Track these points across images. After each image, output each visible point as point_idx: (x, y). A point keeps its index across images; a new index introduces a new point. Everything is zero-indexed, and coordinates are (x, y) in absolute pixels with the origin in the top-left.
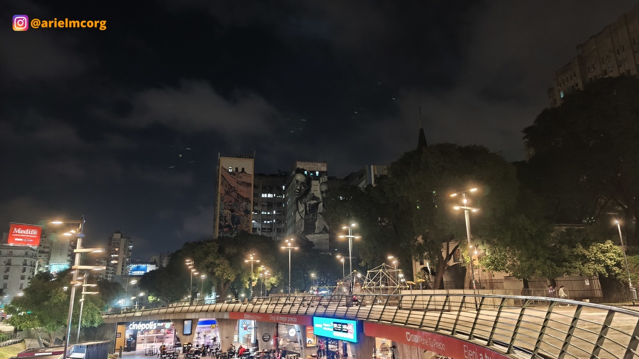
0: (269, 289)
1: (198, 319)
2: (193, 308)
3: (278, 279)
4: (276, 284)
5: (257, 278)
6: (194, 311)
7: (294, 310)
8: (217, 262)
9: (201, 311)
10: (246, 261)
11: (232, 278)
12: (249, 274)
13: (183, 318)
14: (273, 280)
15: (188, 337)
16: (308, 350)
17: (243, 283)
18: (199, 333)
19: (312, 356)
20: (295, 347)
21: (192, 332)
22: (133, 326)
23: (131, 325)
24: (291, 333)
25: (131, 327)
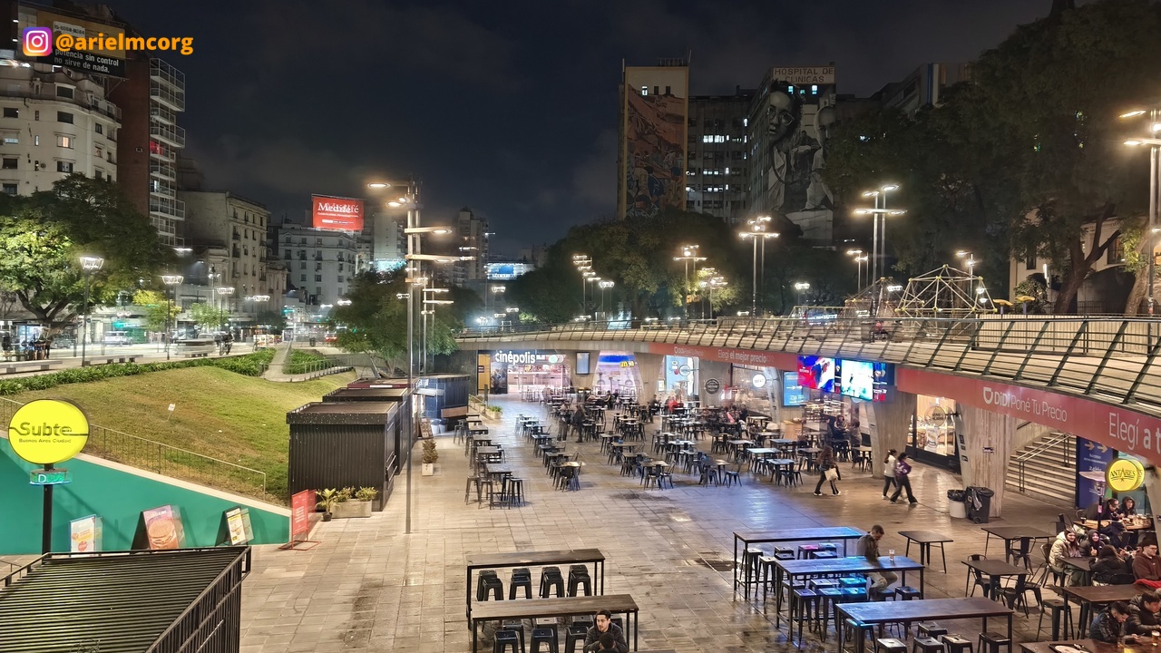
0: (716, 309)
1: (599, 352)
2: (587, 334)
4: (729, 300)
6: (592, 339)
7: (763, 343)
8: (626, 260)
9: (602, 339)
10: (676, 259)
11: (653, 289)
12: (680, 283)
13: (574, 348)
15: (585, 379)
16: (786, 412)
17: (672, 297)
18: (601, 374)
19: (793, 421)
20: (764, 405)
21: (591, 372)
22: (501, 357)
23: (497, 354)
24: (756, 381)
25: (498, 358)
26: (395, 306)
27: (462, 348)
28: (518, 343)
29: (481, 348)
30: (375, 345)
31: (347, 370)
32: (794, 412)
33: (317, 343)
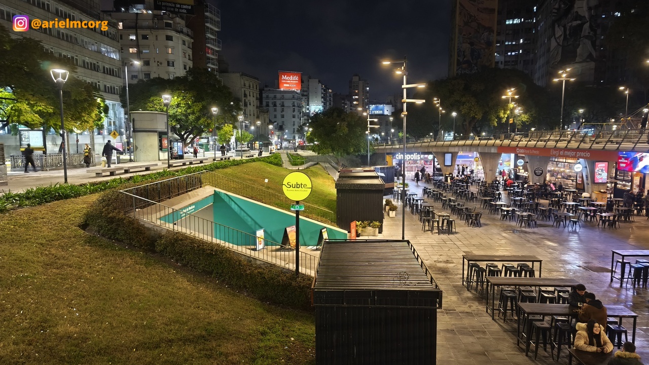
1: (458, 153)
3: (531, 116)
4: (527, 122)
10: (504, 97)
14: (525, 118)
15: (449, 168)
16: (596, 187)
21: (453, 164)
22: (399, 156)
23: (397, 155)
25: (398, 157)
27: (377, 151)
28: (410, 148)
29: (388, 151)
33: (298, 150)
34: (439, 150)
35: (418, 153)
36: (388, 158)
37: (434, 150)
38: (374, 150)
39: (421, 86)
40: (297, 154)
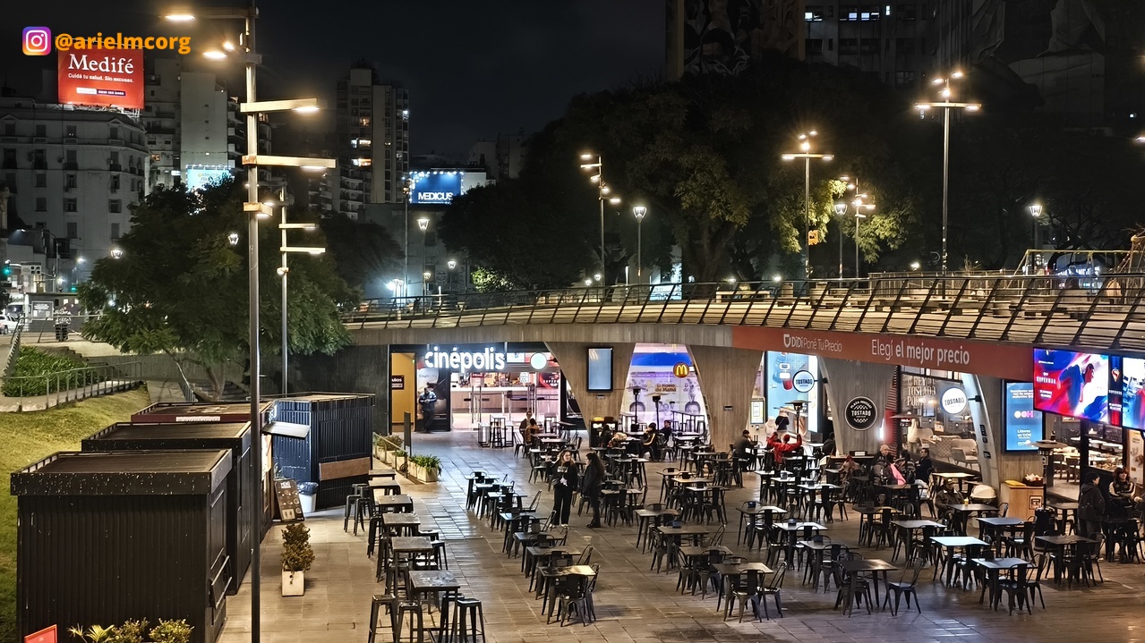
0: (870, 258)
1: (632, 346)
2: (610, 310)
3: (902, 221)
4: (893, 240)
5: (826, 220)
6: (618, 321)
7: (961, 324)
8: (685, 161)
9: (639, 321)
10: (788, 157)
11: (739, 217)
12: (796, 205)
13: (583, 339)
14: (884, 227)
15: (604, 401)
16: (1011, 464)
17: (778, 235)
18: (636, 391)
19: (1025, 481)
20: (965, 450)
21: (617, 386)
22: (437, 359)
23: (429, 354)
24: (950, 402)
25: (431, 360)
26: (224, 260)
27: (359, 341)
28: (471, 329)
29: (398, 340)
30: (186, 338)
31: (130, 388)
32: (1027, 464)
33: (70, 336)
34: (564, 336)
35: (499, 347)
36: (399, 363)
37: (547, 336)
38: (344, 334)
39: (307, 108)
40: (66, 349)
